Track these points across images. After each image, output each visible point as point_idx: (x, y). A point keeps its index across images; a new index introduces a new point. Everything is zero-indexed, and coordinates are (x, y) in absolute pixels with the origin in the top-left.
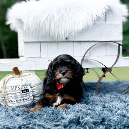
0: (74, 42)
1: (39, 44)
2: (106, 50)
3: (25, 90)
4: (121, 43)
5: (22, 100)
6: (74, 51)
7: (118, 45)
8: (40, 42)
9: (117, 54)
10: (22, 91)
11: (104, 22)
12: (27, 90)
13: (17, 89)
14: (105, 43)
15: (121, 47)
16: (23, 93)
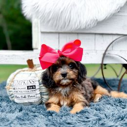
0: (95, 34)
1: (57, 36)
5: (27, 97)
8: (59, 33)
13: (23, 84)
16: (28, 89)
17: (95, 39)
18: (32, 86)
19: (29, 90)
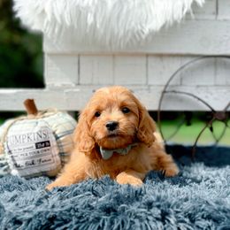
0: (147, 55)
2: (216, 74)
3: (42, 143)
5: (37, 163)
6: (147, 75)
10: (37, 144)
11: (213, 17)
12: (46, 144)
13: (26, 141)
14: (213, 59)
16: (37, 148)
17: (147, 65)
18: (44, 142)
19: (39, 150)
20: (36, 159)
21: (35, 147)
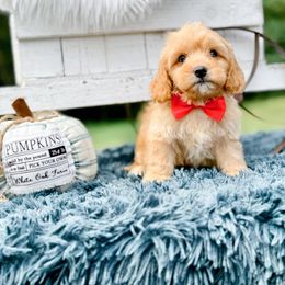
3: (56, 149)
4: (261, 31)
5: (51, 175)
7: (253, 35)
9: (252, 58)
10: (50, 151)
12: (61, 150)
13: (36, 146)
15: (261, 40)
16: (52, 156)
17: (145, 45)
18: (59, 148)
19: (55, 158)
20: (50, 170)
21: (48, 155)
